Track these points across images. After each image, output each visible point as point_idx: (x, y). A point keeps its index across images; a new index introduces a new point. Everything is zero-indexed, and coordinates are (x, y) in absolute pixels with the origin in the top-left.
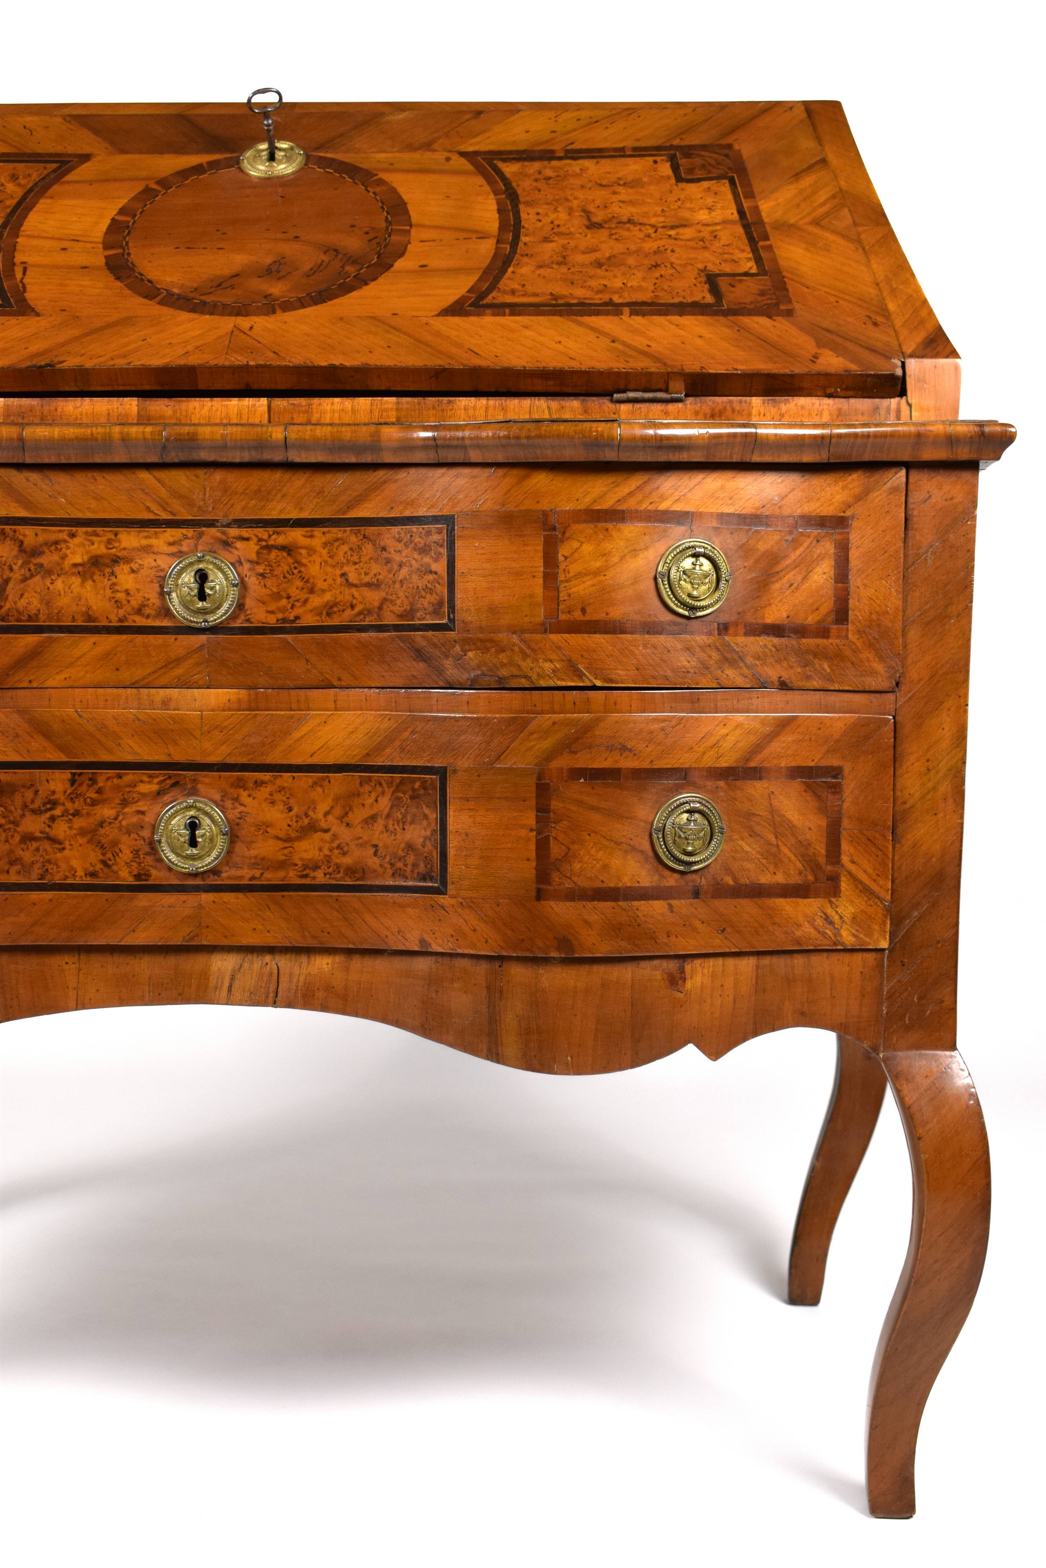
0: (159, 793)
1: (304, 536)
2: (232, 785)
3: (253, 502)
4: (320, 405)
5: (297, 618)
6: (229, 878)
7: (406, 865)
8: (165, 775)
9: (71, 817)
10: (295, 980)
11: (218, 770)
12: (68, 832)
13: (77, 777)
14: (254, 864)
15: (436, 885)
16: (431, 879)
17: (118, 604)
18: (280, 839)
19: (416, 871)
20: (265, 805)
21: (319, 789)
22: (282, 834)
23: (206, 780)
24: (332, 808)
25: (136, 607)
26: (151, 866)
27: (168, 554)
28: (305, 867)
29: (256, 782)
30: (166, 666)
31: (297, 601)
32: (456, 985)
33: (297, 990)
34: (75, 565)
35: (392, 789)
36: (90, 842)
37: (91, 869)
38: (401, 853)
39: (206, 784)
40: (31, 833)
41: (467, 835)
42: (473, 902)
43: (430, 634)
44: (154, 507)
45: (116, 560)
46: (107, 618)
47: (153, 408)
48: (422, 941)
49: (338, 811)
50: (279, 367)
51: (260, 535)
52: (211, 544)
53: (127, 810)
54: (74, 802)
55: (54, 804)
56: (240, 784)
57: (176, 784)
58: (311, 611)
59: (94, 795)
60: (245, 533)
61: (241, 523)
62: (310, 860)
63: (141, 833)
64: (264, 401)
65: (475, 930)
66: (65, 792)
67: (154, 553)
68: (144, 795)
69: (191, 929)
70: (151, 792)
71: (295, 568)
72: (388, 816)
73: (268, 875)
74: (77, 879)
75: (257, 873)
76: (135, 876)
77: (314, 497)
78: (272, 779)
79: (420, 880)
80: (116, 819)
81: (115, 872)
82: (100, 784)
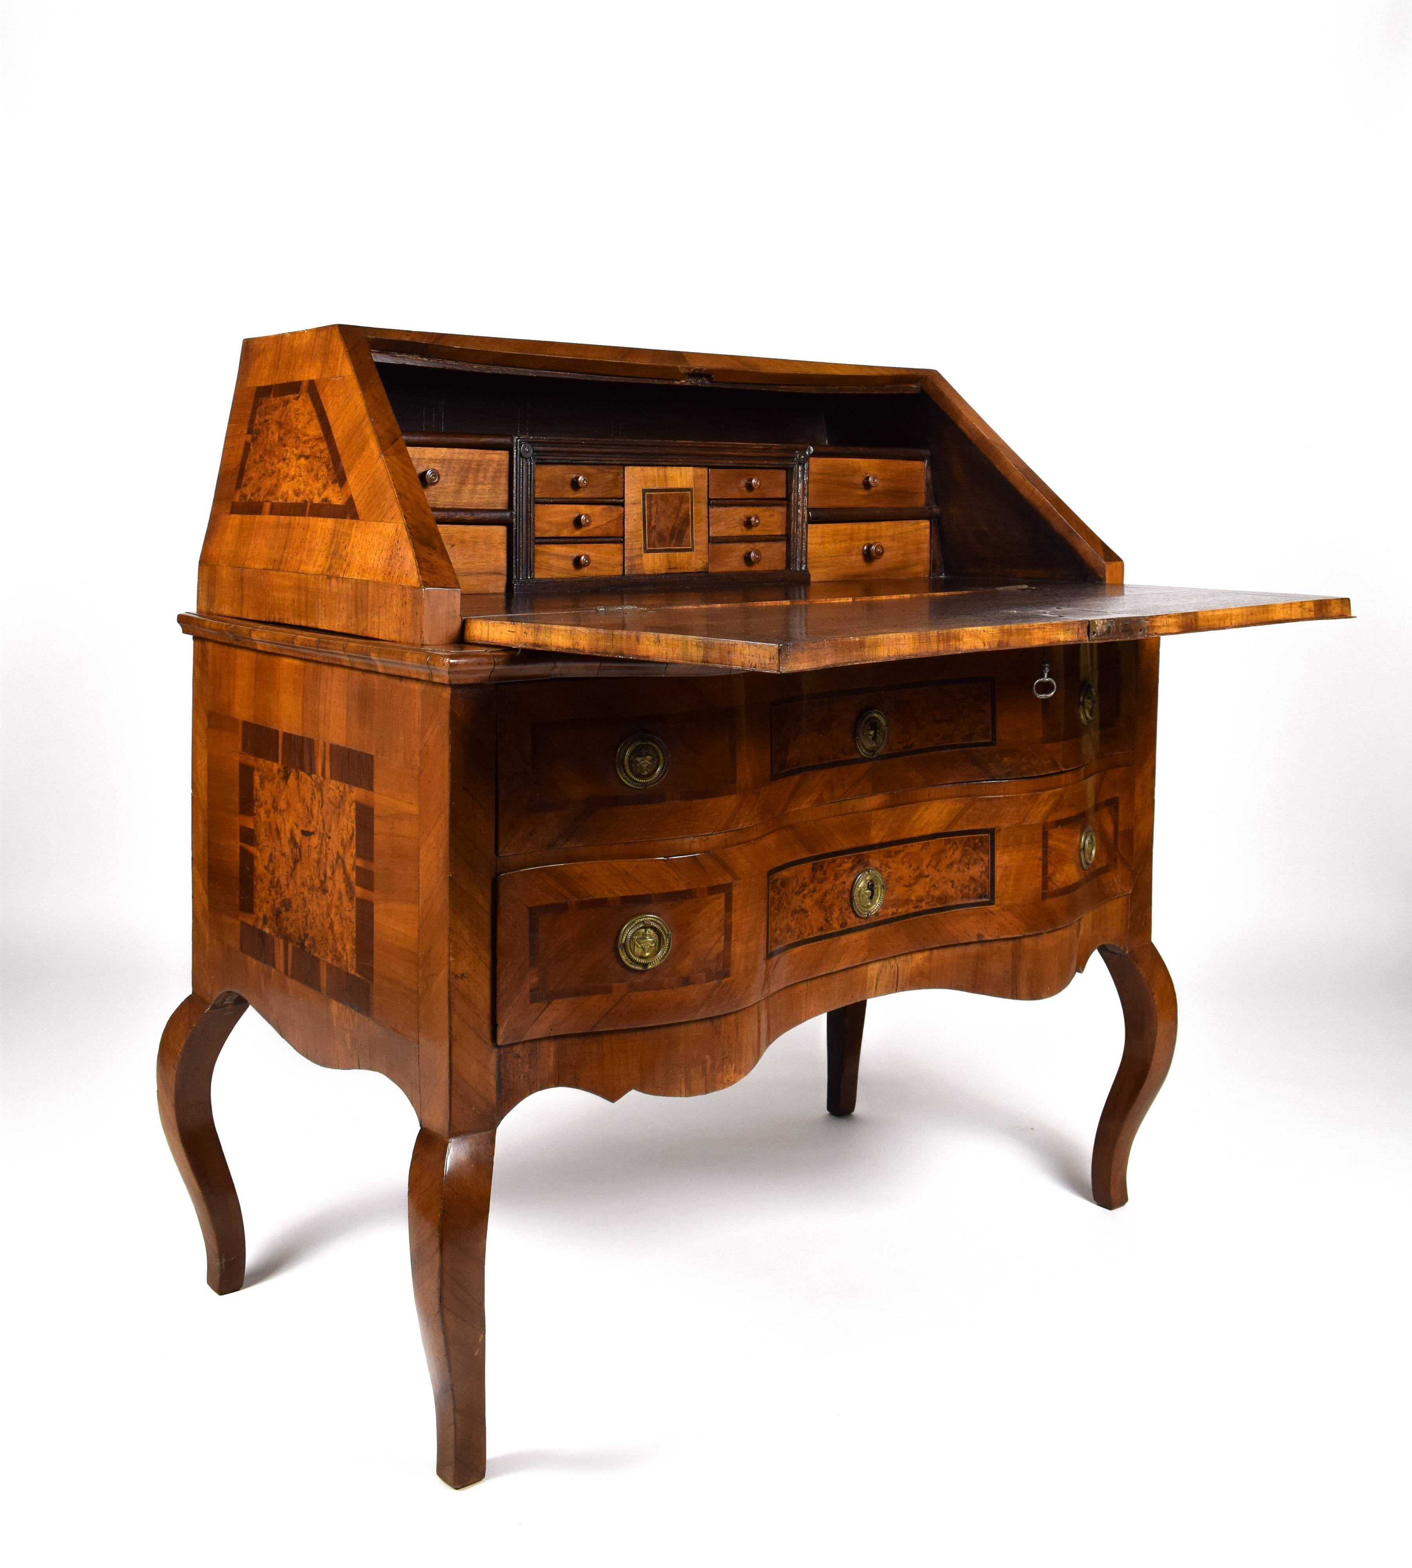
0: (852, 869)
2: (885, 856)
5: (912, 745)
6: (882, 916)
7: (970, 890)
8: (854, 856)
9: (811, 893)
10: (905, 973)
11: (879, 848)
12: (810, 904)
13: (814, 866)
14: (894, 904)
15: (988, 900)
16: (985, 897)
18: (905, 886)
19: (976, 893)
20: (900, 866)
21: (924, 851)
22: (907, 883)
23: (873, 855)
24: (931, 861)
26: (847, 917)
27: (855, 712)
28: (918, 901)
29: (895, 852)
30: (853, 784)
31: (912, 734)
32: (994, 958)
33: (906, 979)
34: (815, 725)
35: (962, 845)
36: (819, 907)
37: (820, 925)
38: (967, 883)
39: (873, 858)
40: (795, 909)
41: (1006, 867)
42: (1009, 906)
43: (981, 748)
44: (849, 682)
45: (832, 719)
46: (828, 757)
48: (979, 935)
49: (934, 863)
51: (896, 695)
53: (837, 882)
54: (813, 883)
55: (804, 886)
56: (888, 855)
57: (859, 860)
58: (919, 739)
59: (822, 876)
60: (889, 693)
61: (887, 688)
62: (919, 896)
63: (843, 896)
65: (1011, 924)
66: (809, 877)
67: (849, 712)
68: (845, 871)
69: (864, 954)
70: (848, 869)
71: (912, 712)
72: (960, 862)
73: (900, 910)
74: (814, 934)
75: (894, 910)
76: (840, 925)
78: (902, 849)
79: (978, 899)
80: (832, 889)
81: (831, 925)
82: (825, 868)
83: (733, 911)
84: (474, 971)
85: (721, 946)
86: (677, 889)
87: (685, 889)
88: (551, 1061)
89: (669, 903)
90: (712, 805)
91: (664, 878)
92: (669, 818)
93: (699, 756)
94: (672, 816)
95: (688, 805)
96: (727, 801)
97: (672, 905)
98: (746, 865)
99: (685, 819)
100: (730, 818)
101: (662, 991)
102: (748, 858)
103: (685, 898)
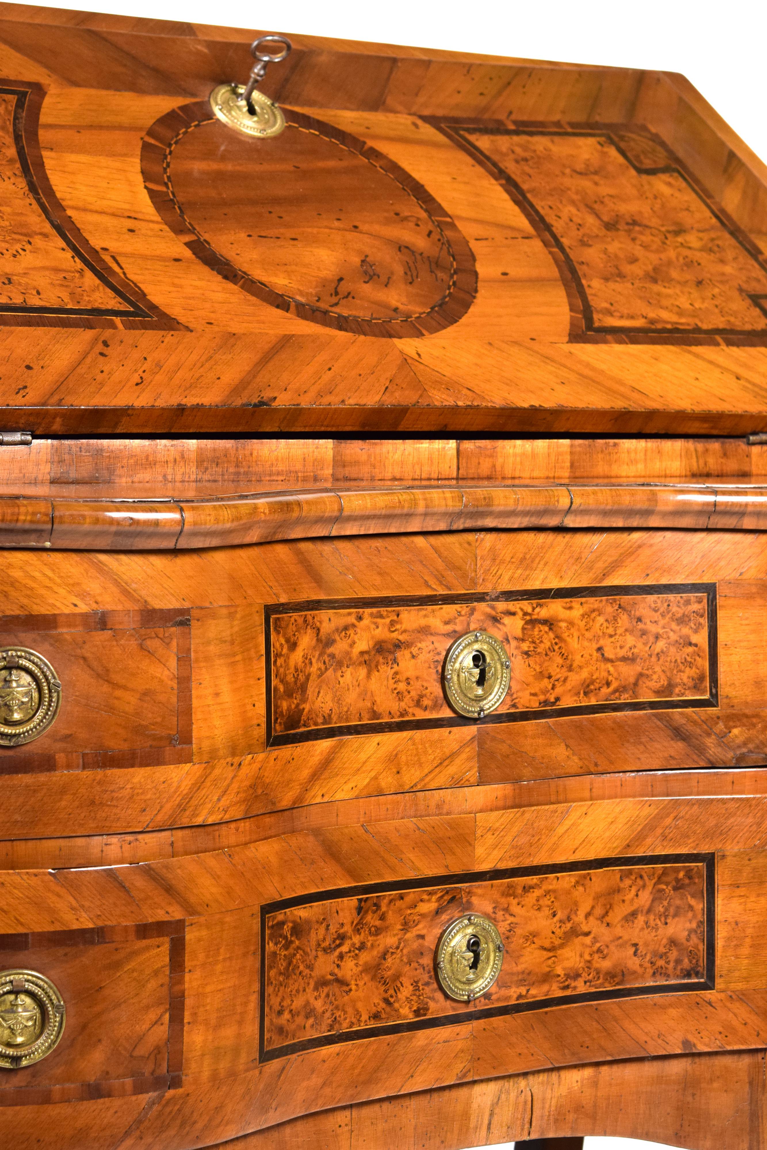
0: (438, 912)
1: (565, 608)
2: (503, 894)
3: (519, 572)
4: (504, 447)
5: (557, 699)
6: (498, 1000)
7: (668, 963)
8: (443, 890)
9: (357, 952)
10: (547, 1106)
11: (492, 879)
12: (354, 971)
13: (363, 903)
14: (521, 980)
15: (702, 980)
16: (697, 974)
17: (400, 696)
18: (545, 949)
19: (679, 968)
20: (533, 913)
21: (581, 889)
22: (547, 945)
23: (479, 891)
24: (593, 907)
25: (416, 698)
26: (429, 998)
27: (444, 635)
28: (568, 976)
29: (524, 888)
30: (441, 763)
31: (558, 680)
32: (715, 1085)
33: (549, 1115)
34: (362, 653)
35: (654, 881)
36: (373, 978)
37: (374, 1010)
38: (662, 950)
39: (480, 896)
40: (323, 977)
41: (737, 923)
42: (743, 994)
43: (689, 710)
44: (433, 582)
45: (398, 645)
46: (390, 713)
48: (686, 1043)
49: (599, 911)
51: (525, 608)
52: (482, 621)
53: (408, 935)
54: (360, 934)
55: (342, 938)
56: (509, 892)
57: (453, 899)
58: (570, 690)
59: (378, 923)
60: (512, 606)
61: (509, 595)
62: (571, 969)
63: (421, 961)
64: (452, 444)
65: (745, 1024)
66: (353, 922)
67: (431, 634)
68: (423, 916)
69: (463, 1065)
70: (430, 912)
71: (556, 644)
72: (649, 911)
73: (533, 992)
74: (362, 1024)
75: (523, 990)
76: (415, 1011)
77: (573, 564)
78: (538, 883)
79: (684, 977)
80: (397, 948)
81: (397, 1011)
82: (384, 909)
83: (187, 970)
85: (162, 1031)
86: (75, 926)
87: (91, 926)
89: (61, 951)
90: (143, 780)
91: (52, 905)
92: (61, 800)
93: (118, 693)
94: (68, 796)
95: (98, 778)
96: (174, 775)
97: (66, 955)
98: (214, 890)
99: (93, 803)
100: (179, 805)
101: (51, 1107)
102: (219, 877)
103: (92, 943)
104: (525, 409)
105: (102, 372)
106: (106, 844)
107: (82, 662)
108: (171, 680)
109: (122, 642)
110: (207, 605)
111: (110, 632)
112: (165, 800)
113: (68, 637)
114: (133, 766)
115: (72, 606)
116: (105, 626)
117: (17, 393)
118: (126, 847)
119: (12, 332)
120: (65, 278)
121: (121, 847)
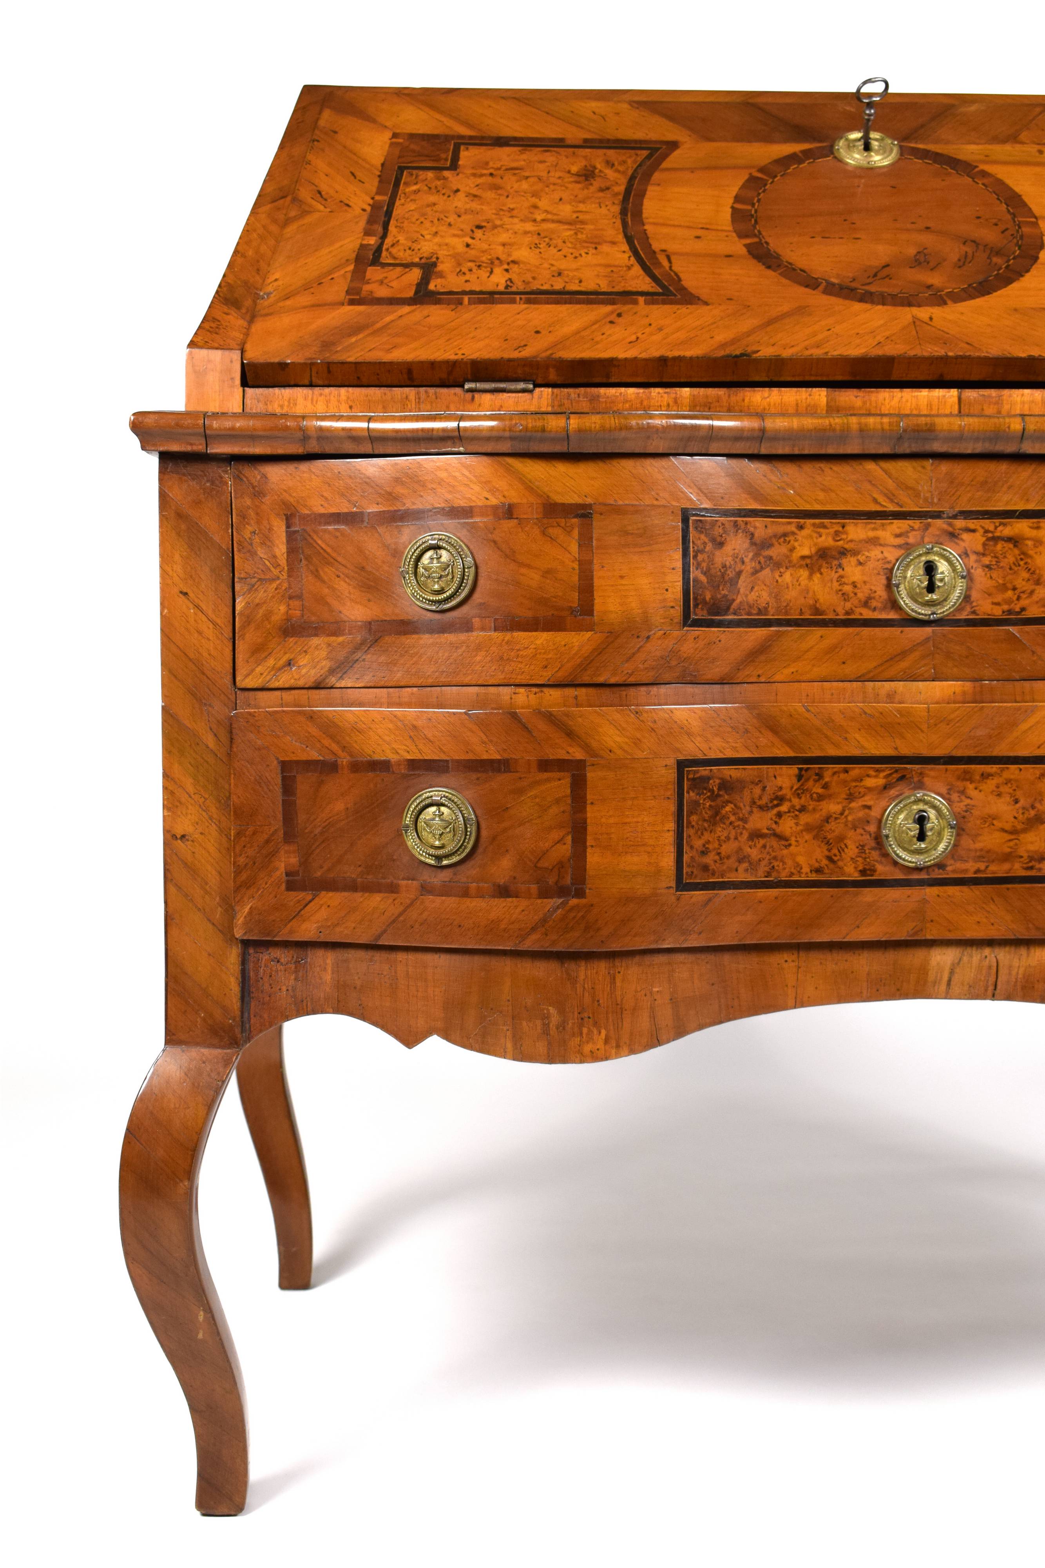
0: (886, 787)
1: (1031, 528)
2: (958, 778)
3: (979, 493)
4: (1010, 396)
5: (1023, 609)
6: (954, 871)
8: (892, 768)
9: (797, 813)
10: (1014, 973)
11: (945, 763)
12: (794, 829)
13: (803, 772)
14: (979, 857)
17: (845, 597)
18: (1006, 831)
20: (992, 798)
22: (1008, 827)
23: (932, 773)
25: (863, 599)
26: (877, 861)
27: (895, 546)
28: (1031, 859)
29: (982, 775)
30: (891, 659)
31: (1023, 592)
33: (1016, 982)
34: (803, 558)
36: (815, 837)
37: (817, 865)
39: (933, 777)
40: (759, 830)
44: (881, 499)
45: (843, 553)
46: (834, 611)
47: (842, 399)
50: (979, 358)
51: (986, 527)
52: (937, 535)
53: (853, 805)
54: (800, 798)
55: (781, 800)
56: (967, 777)
57: (902, 778)
58: (1037, 602)
59: (820, 791)
60: (971, 524)
61: (966, 514)
62: (1036, 852)
63: (867, 828)
64: (954, 392)
66: (792, 788)
67: (881, 545)
68: (870, 789)
69: (914, 924)
70: (877, 787)
71: (1022, 559)
73: (993, 868)
74: (803, 875)
75: (982, 866)
76: (861, 871)
77: (1041, 489)
78: (999, 771)
80: (842, 814)
81: (841, 868)
82: (827, 779)
83: (588, 802)
84: (201, 833)
85: (566, 849)
86: (485, 757)
87: (499, 757)
88: (328, 977)
89: (474, 776)
90: (544, 643)
91: (467, 739)
92: (476, 655)
93: (523, 570)
94: (482, 652)
95: (506, 639)
96: (575, 640)
97: (478, 779)
98: (618, 739)
99: (501, 658)
100: (580, 665)
101: (469, 900)
102: (624, 729)
103: (499, 771)
104: (1021, 359)
105: (603, 334)
106: (514, 693)
107: (492, 544)
108: (573, 562)
109: (527, 529)
110: (612, 502)
111: (516, 521)
112: (566, 660)
113: (481, 524)
114: (536, 631)
115: (485, 500)
116: (512, 515)
117: (516, 349)
118: (532, 696)
119: (538, 309)
120: (612, 271)
121: (528, 696)
